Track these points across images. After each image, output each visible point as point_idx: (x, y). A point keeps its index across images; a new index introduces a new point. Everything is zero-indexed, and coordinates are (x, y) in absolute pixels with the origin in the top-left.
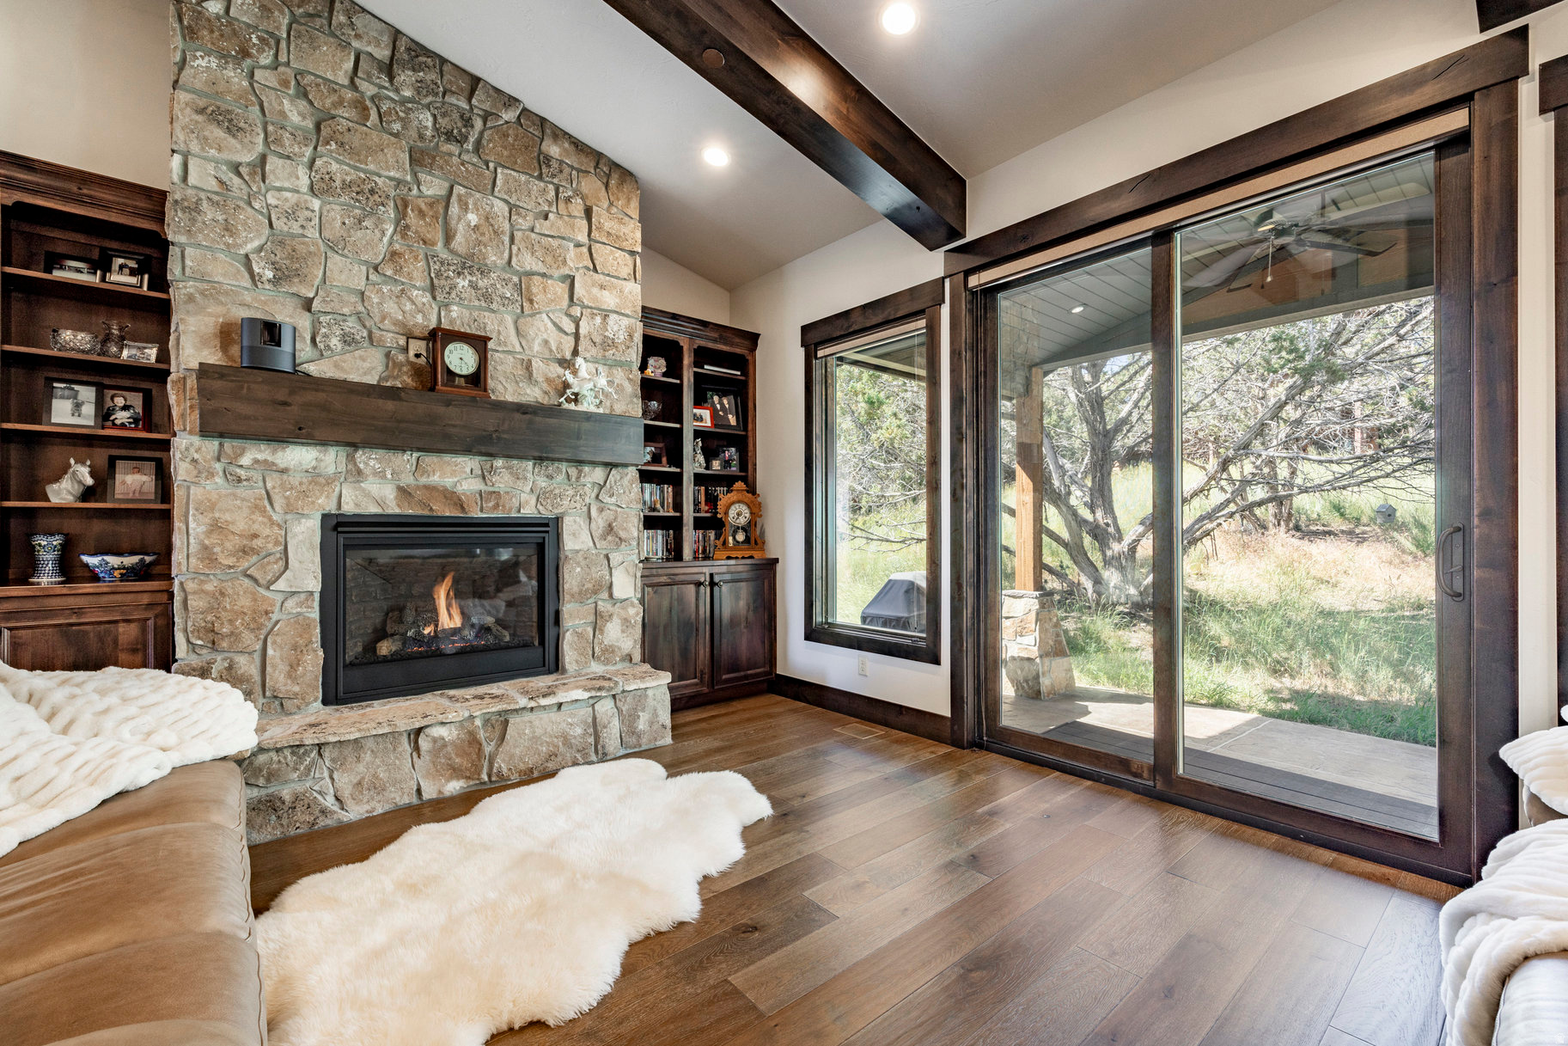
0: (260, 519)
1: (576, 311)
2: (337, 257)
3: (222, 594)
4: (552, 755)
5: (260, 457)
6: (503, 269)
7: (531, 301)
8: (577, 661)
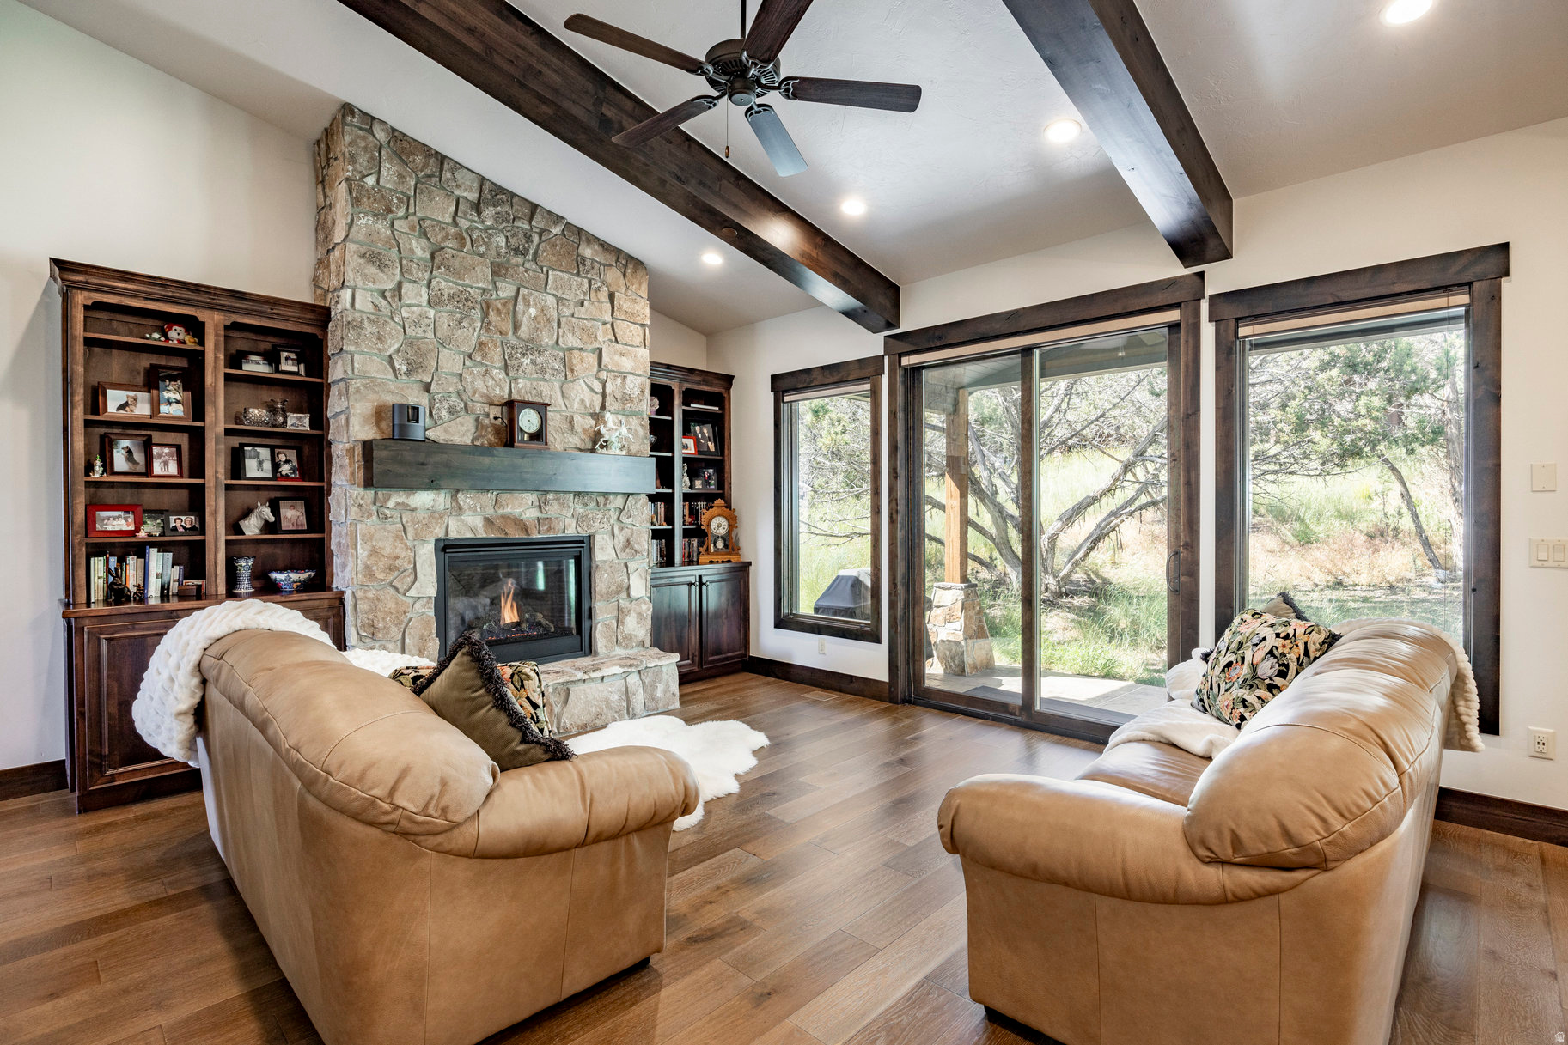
0: (400, 545)
1: (603, 375)
2: (446, 351)
3: (378, 599)
4: (599, 715)
5: (400, 500)
6: (552, 347)
7: (572, 370)
8: (605, 646)
